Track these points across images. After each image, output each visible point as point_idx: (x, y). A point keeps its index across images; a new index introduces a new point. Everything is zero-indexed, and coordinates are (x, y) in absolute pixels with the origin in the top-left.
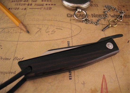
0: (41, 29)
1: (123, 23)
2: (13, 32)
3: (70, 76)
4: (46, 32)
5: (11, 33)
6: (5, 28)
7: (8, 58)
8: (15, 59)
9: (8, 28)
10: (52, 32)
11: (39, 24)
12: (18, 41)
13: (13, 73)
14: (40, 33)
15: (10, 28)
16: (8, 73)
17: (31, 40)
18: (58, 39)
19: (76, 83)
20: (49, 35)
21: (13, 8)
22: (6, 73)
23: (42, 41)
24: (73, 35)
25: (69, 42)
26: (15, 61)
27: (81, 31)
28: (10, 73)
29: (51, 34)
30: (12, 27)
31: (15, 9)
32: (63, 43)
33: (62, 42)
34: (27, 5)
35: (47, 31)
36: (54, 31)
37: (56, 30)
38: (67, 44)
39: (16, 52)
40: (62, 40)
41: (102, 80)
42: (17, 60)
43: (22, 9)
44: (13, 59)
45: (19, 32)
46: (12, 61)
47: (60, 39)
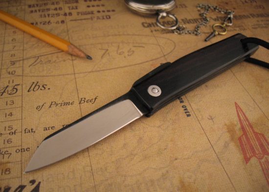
0: (107, 50)
1: (235, 28)
2: (57, 61)
3: (187, 112)
4: (117, 53)
5: (54, 62)
6: (38, 55)
7: (69, 102)
9: (44, 55)
10: (128, 52)
11: (100, 43)
12: (75, 74)
14: (109, 55)
15: (50, 56)
17: (98, 69)
18: (144, 62)
19: (199, 119)
20: (125, 57)
21: (39, 23)
23: (118, 68)
24: (165, 54)
26: (83, 104)
27: (175, 46)
29: (128, 55)
31: (44, 24)
33: (152, 65)
34: (62, 15)
35: (119, 52)
36: (131, 50)
37: (133, 49)
39: (79, 91)
40: (151, 62)
41: (235, 110)
42: (86, 102)
43: (57, 22)
44: (78, 103)
45: (69, 59)
46: (79, 105)
47: (147, 62)
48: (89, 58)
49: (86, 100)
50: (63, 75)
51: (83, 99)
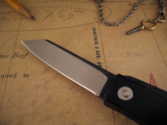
0: (52, 13)
2: (10, 19)
4: (59, 16)
5: (7, 20)
7: (5, 55)
8: (15, 56)
9: (3, 13)
10: (69, 16)
11: (49, 7)
12: (19, 31)
13: (12, 76)
14: (52, 17)
15: (7, 14)
16: (5, 77)
17: (39, 28)
18: (79, 26)
20: (64, 20)
22: (2, 77)
23: (55, 29)
25: (94, 29)
26: (15, 58)
27: (111, 13)
28: (7, 77)
29: (68, 18)
30: (9, 13)
32: (86, 31)
33: (85, 29)
35: (61, 15)
36: (72, 14)
37: (74, 13)
38: (93, 32)
39: (16, 47)
40: (85, 26)
42: (17, 57)
44: (12, 57)
45: (19, 18)
46: (11, 59)
47: (82, 25)
48: (33, 18)
49: (18, 55)
50: (10, 31)
51: (17, 54)
